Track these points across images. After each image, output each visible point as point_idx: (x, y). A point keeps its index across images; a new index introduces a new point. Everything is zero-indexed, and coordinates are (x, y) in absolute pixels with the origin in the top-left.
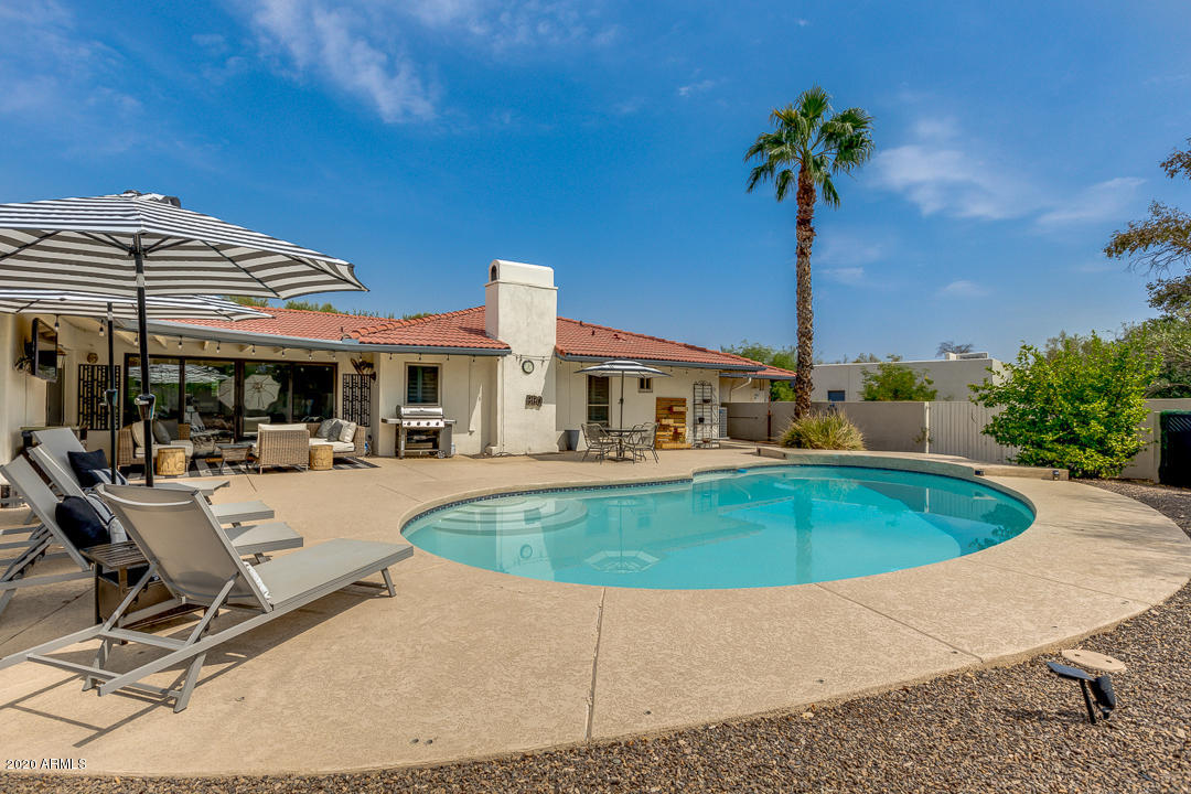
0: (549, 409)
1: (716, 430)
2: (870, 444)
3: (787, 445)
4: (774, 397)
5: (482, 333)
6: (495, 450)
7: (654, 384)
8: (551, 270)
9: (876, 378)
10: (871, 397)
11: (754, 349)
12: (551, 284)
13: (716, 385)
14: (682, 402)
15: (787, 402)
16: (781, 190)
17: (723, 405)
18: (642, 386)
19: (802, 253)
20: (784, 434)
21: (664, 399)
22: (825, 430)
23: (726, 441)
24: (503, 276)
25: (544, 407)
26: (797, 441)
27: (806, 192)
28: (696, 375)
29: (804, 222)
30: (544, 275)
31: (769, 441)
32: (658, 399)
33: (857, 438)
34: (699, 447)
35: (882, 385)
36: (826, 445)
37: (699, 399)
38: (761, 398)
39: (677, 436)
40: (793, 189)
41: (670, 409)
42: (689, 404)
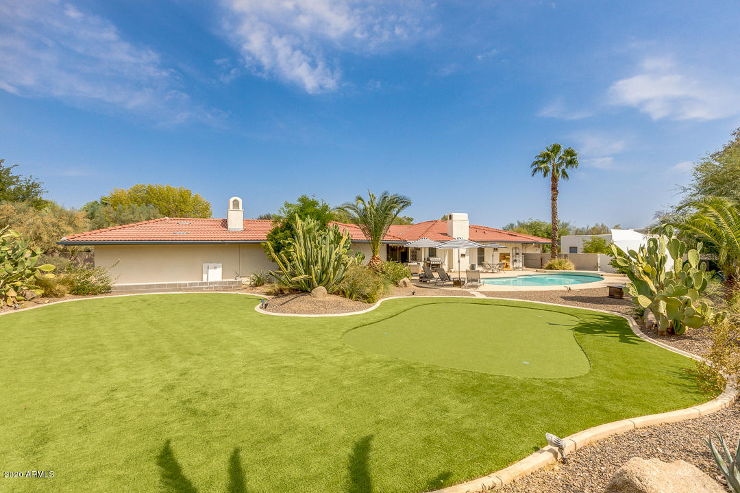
0: (467, 258)
1: (521, 264)
2: (577, 269)
3: (547, 269)
4: (544, 251)
5: (446, 235)
6: (453, 270)
7: (499, 249)
8: (466, 215)
9: (589, 243)
10: (586, 251)
11: (536, 222)
12: (467, 219)
13: (521, 248)
14: (509, 254)
15: (549, 253)
16: (545, 175)
17: (523, 254)
18: (495, 250)
19: (554, 200)
20: (546, 265)
21: (503, 254)
22: (560, 264)
23: (524, 268)
24: (454, 218)
25: (466, 257)
26: (550, 267)
27: (554, 179)
28: (514, 245)
29: (554, 188)
30: (465, 216)
31: (541, 268)
32: (501, 254)
33: (573, 266)
34: (515, 270)
35: (591, 246)
36: (561, 268)
37: (514, 253)
38: (539, 251)
39: (507, 266)
40: (550, 175)
41: (504, 257)
42: (511, 255)
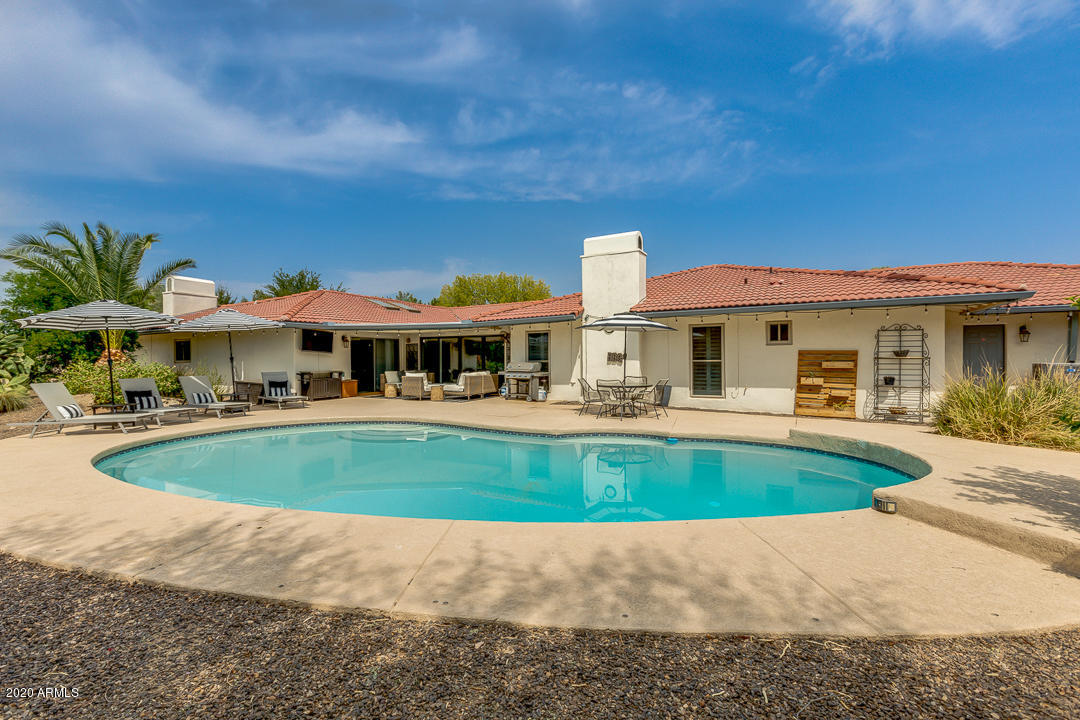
7: (795, 332)
18: (774, 337)
21: (810, 353)
24: (586, 251)
32: (801, 353)
37: (887, 351)
42: (866, 357)
